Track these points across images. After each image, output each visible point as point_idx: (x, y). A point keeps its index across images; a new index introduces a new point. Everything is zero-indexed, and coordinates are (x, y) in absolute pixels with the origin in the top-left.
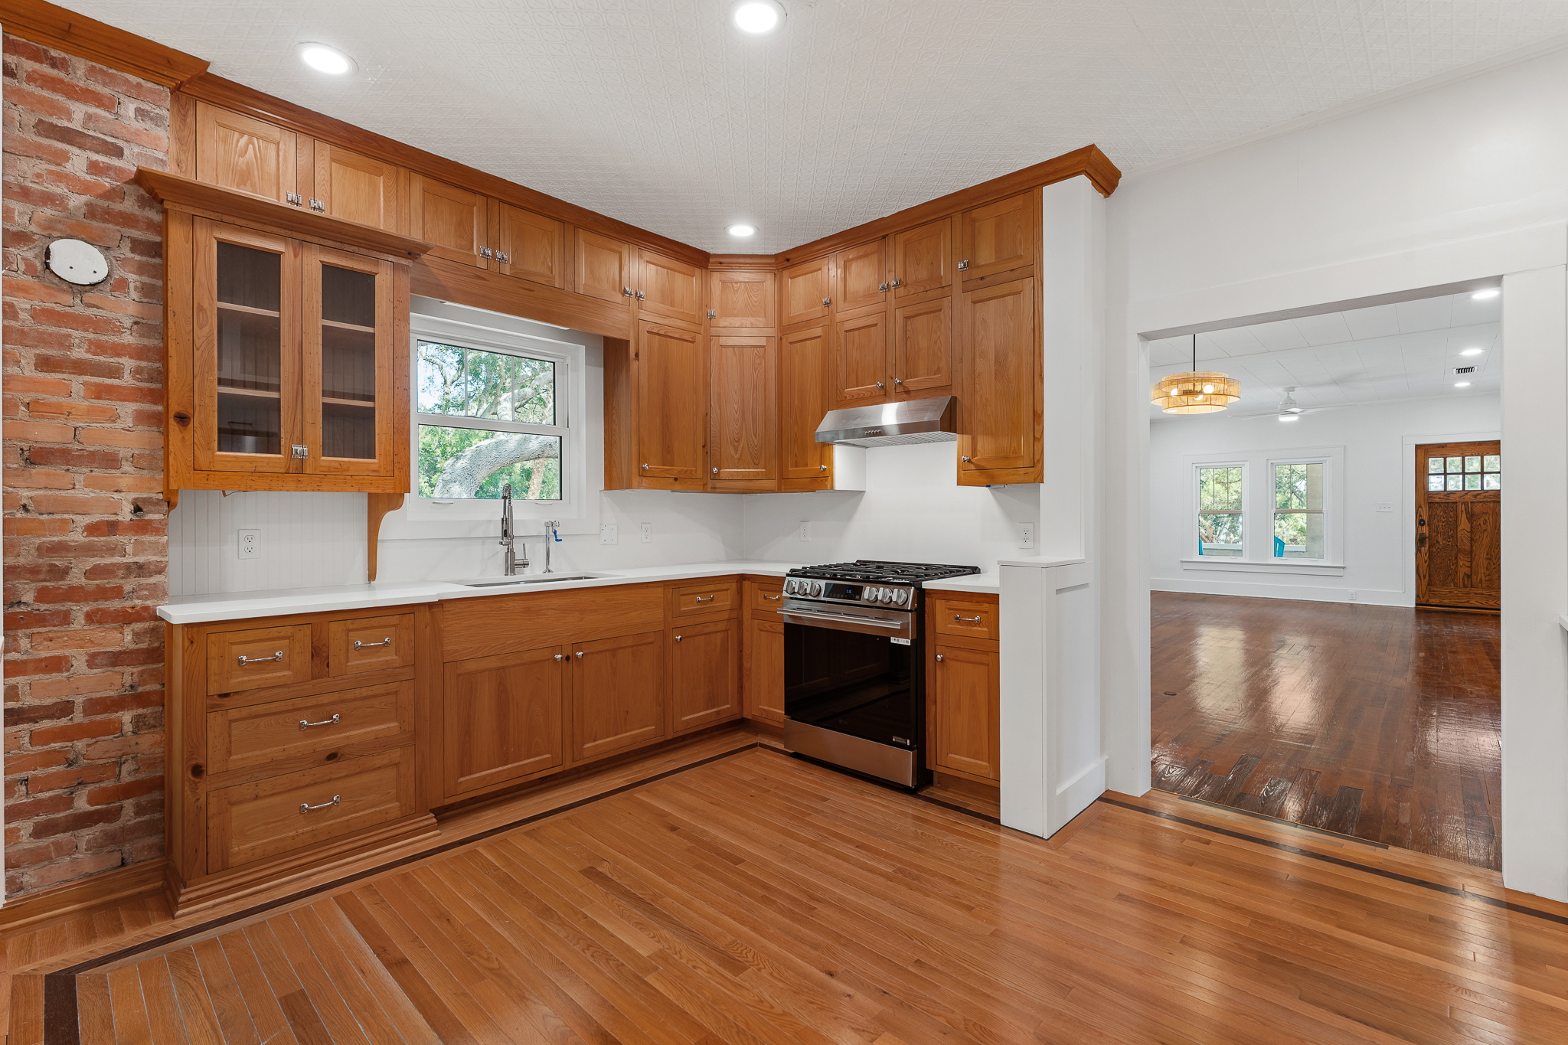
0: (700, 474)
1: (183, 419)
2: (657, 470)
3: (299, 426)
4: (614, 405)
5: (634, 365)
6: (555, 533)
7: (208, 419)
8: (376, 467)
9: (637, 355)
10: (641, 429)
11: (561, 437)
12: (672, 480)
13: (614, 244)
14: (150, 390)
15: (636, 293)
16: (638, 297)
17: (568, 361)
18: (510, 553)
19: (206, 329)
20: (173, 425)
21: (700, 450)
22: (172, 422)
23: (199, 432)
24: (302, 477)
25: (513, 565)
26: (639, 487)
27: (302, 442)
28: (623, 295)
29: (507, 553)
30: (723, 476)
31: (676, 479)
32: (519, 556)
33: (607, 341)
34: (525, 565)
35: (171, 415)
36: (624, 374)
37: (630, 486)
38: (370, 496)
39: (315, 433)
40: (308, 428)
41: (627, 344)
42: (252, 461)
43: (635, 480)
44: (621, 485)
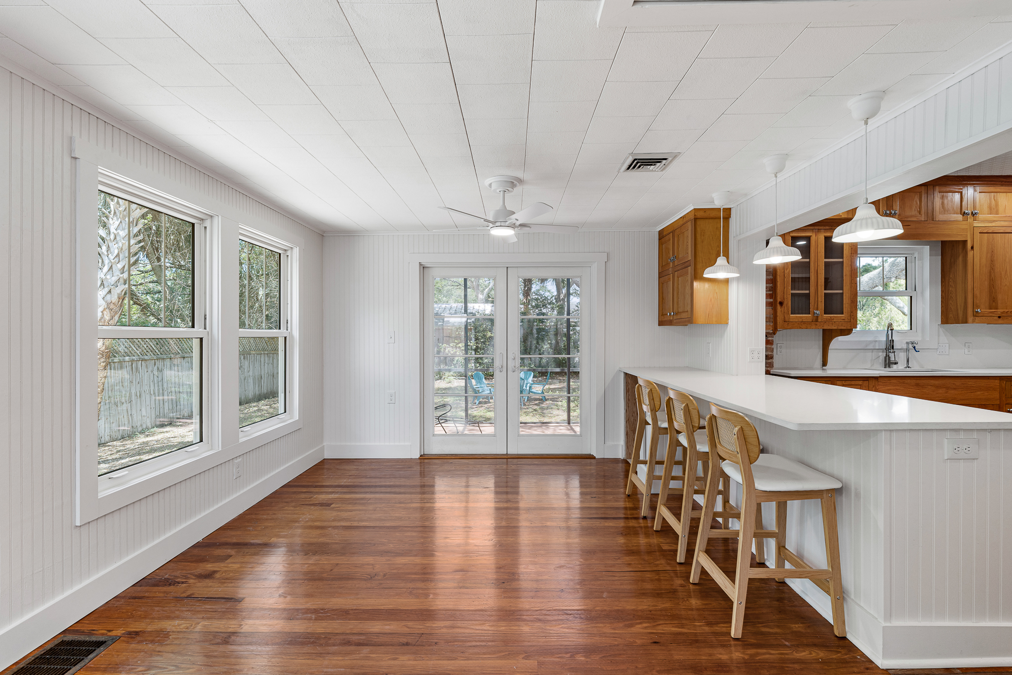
1: (781, 304)
2: (986, 312)
3: (816, 303)
4: (951, 276)
5: (970, 254)
6: (914, 347)
7: (788, 302)
8: (844, 318)
9: (972, 248)
10: (975, 290)
11: (911, 297)
12: (997, 318)
13: (956, 188)
14: (770, 294)
15: (972, 213)
16: (974, 215)
17: (916, 255)
18: (888, 357)
19: (788, 270)
20: (779, 306)
22: (778, 305)
23: (785, 307)
24: (818, 323)
25: (888, 363)
26: (973, 322)
27: (817, 309)
28: (963, 216)
29: (885, 358)
31: (999, 317)
32: (892, 359)
33: (945, 243)
34: (896, 363)
35: (778, 302)
36: (961, 258)
37: (966, 322)
38: (824, 330)
39: (822, 305)
40: (819, 303)
41: (965, 242)
42: (801, 317)
43: (970, 319)
44: (957, 321)
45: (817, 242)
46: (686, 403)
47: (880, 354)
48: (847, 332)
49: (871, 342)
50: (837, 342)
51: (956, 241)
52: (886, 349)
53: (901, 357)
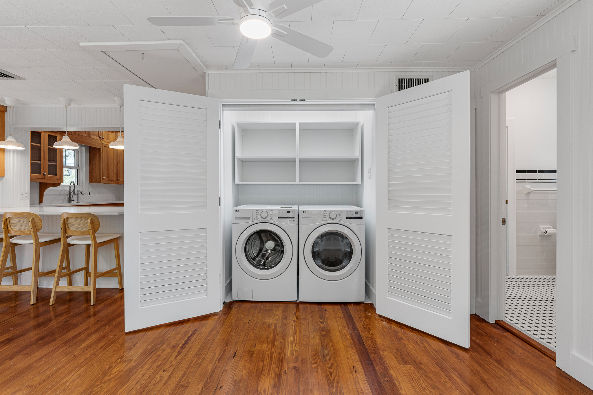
0: (115, 180)
2: (106, 179)
3: (44, 169)
4: (94, 162)
5: (102, 154)
6: (81, 193)
8: (56, 177)
9: (102, 152)
10: (103, 169)
11: (77, 170)
16: (103, 138)
17: (79, 151)
18: (70, 197)
21: (115, 174)
24: (45, 179)
25: (70, 200)
27: (45, 172)
28: (99, 138)
29: (69, 198)
30: (120, 180)
31: (110, 181)
32: (72, 199)
33: (90, 148)
34: (74, 200)
36: (98, 156)
37: (100, 182)
38: (40, 183)
39: (47, 170)
40: (46, 169)
41: (100, 149)
42: (36, 176)
43: (102, 181)
44: (96, 182)
45: (44, 136)
46: (31, 218)
47: (66, 196)
48: (58, 185)
49: (62, 190)
50: (50, 190)
51: (96, 148)
52: (69, 194)
53: (75, 197)
